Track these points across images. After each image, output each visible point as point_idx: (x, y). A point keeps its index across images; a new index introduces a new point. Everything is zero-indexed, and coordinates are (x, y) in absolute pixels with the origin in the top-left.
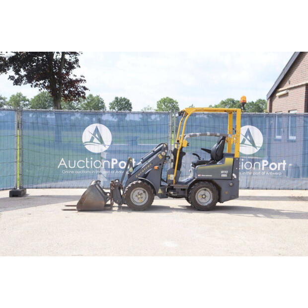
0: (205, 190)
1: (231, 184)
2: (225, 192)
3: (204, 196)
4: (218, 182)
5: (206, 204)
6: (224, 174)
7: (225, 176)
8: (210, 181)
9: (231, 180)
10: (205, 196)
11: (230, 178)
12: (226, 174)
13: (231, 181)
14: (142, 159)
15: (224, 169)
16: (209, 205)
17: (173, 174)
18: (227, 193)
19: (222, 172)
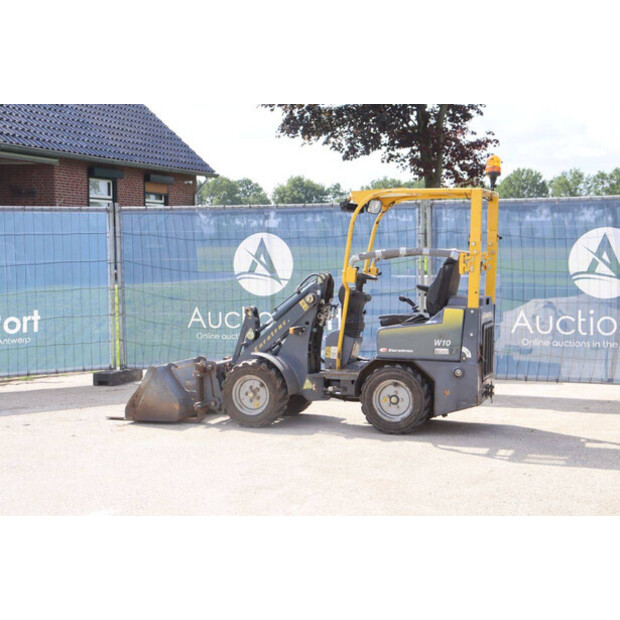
0: (396, 385)
1: (459, 372)
2: (443, 392)
3: (394, 400)
4: (425, 366)
5: (398, 419)
6: (441, 346)
7: (445, 351)
8: (407, 363)
9: (459, 361)
10: (396, 399)
11: (456, 358)
12: (445, 347)
13: (457, 365)
14: (276, 309)
15: (441, 336)
16: (404, 420)
17: (336, 345)
18: (448, 393)
19: (437, 342)
